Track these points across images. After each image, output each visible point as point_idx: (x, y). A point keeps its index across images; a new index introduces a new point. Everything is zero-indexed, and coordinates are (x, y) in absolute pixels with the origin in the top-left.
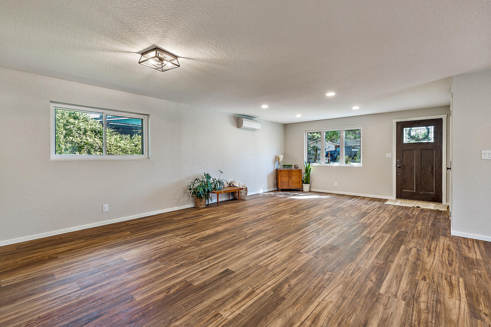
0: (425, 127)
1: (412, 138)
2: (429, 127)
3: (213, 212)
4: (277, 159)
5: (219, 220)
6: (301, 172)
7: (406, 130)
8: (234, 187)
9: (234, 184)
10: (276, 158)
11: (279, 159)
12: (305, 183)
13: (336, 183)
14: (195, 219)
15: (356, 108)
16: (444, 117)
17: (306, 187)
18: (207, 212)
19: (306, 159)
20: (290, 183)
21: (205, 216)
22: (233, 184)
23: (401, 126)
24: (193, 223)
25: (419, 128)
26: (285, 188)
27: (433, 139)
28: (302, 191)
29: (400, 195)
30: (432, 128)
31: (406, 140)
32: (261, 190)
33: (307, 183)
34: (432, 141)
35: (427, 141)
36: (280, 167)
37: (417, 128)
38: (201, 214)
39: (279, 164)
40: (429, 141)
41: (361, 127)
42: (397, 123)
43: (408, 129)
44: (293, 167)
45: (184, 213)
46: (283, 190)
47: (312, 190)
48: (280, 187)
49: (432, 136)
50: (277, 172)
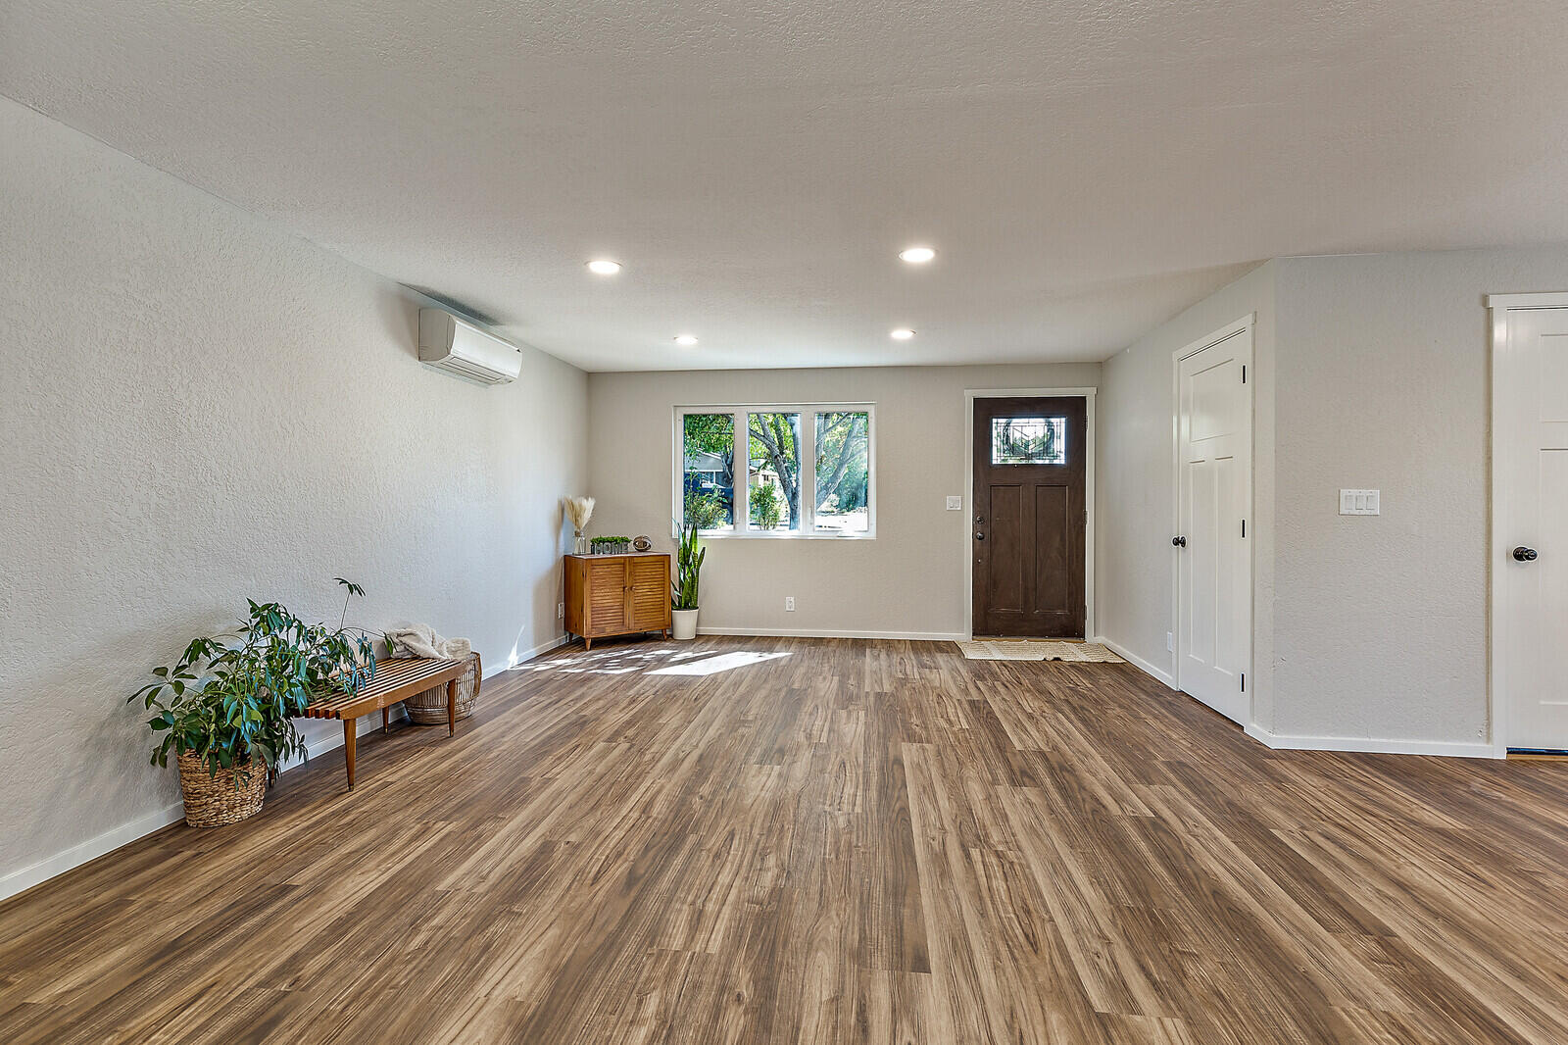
0: (1042, 420)
1: (1013, 449)
2: (1052, 420)
3: (343, 839)
4: (568, 515)
5: (443, 898)
6: (667, 566)
7: (998, 424)
8: (416, 658)
9: (414, 644)
10: (563, 510)
11: (577, 517)
12: (680, 608)
13: (792, 599)
14: (246, 937)
15: (902, 334)
16: (1089, 393)
17: (685, 623)
18: (305, 851)
19: (678, 514)
20: (629, 612)
21: (317, 890)
22: (407, 648)
23: (986, 410)
24: (267, 993)
25: (1032, 420)
26: (610, 631)
27: (1063, 456)
28: (671, 636)
29: (985, 627)
30: (1060, 424)
31: (997, 458)
32: (511, 656)
33: (686, 607)
34: (1061, 460)
35: (1047, 462)
36: (580, 549)
37: (1026, 420)
38: (272, 879)
39: (577, 534)
40: (1056, 462)
41: (873, 407)
42: (979, 403)
43: (1003, 421)
44: (631, 546)
45: (121, 903)
46: (599, 643)
47: (705, 630)
48: (588, 631)
49: (1060, 445)
50: (570, 572)
